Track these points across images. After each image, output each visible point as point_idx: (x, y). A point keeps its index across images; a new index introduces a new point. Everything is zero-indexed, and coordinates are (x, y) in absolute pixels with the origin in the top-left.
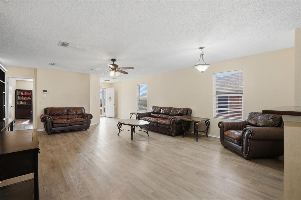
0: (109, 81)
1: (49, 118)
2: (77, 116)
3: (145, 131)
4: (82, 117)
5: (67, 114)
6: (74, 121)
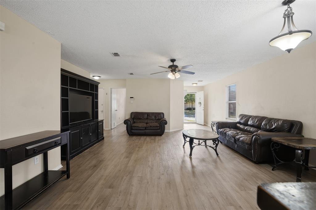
0: (197, 84)
1: (130, 121)
2: (155, 121)
5: (147, 119)
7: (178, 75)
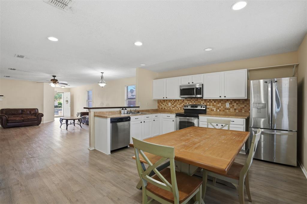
1: (4, 116)
2: (30, 115)
3: (78, 124)
4: (35, 116)
5: (22, 114)
6: (27, 119)
7: (57, 85)
